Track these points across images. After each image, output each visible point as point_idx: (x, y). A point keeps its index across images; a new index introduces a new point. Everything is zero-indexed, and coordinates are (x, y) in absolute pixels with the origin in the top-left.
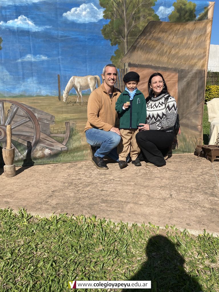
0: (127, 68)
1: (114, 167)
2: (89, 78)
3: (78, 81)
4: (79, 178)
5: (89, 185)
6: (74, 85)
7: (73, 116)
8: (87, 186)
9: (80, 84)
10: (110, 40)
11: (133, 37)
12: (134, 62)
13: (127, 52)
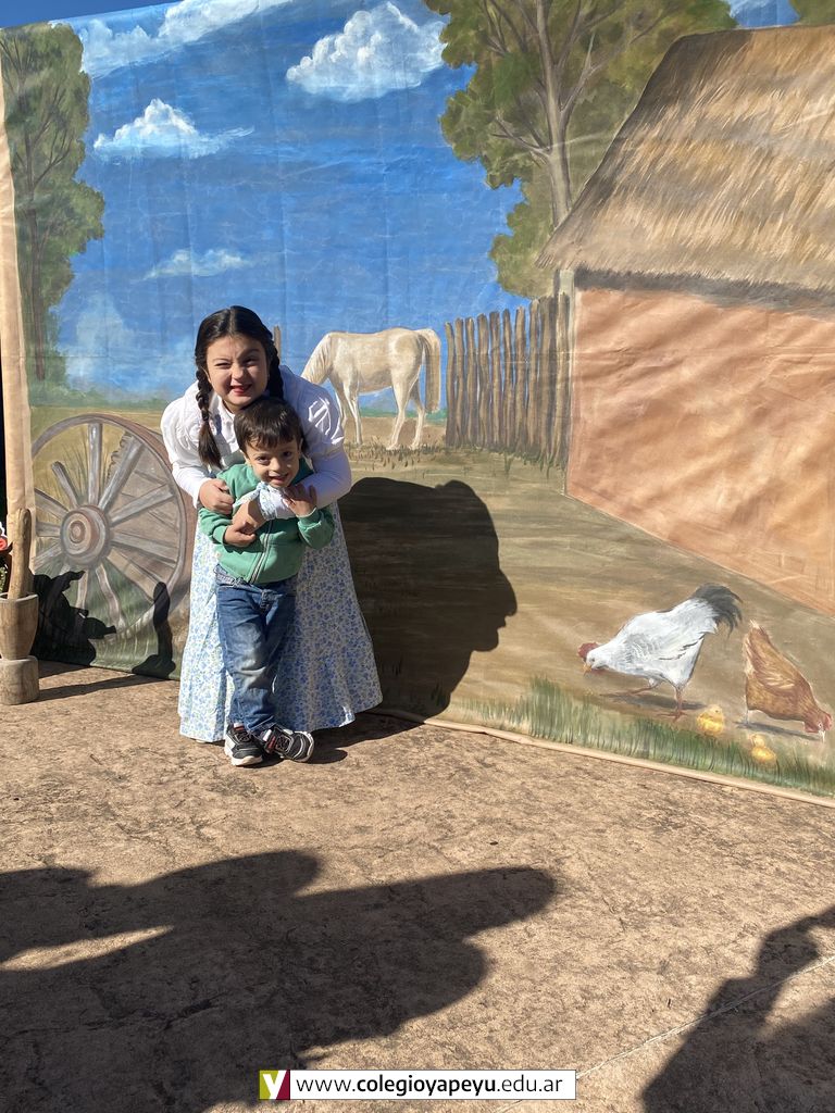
0: (568, 292)
2: (397, 336)
3: (346, 352)
6: (331, 369)
10: (482, 162)
11: (590, 137)
12: (602, 262)
13: (567, 215)
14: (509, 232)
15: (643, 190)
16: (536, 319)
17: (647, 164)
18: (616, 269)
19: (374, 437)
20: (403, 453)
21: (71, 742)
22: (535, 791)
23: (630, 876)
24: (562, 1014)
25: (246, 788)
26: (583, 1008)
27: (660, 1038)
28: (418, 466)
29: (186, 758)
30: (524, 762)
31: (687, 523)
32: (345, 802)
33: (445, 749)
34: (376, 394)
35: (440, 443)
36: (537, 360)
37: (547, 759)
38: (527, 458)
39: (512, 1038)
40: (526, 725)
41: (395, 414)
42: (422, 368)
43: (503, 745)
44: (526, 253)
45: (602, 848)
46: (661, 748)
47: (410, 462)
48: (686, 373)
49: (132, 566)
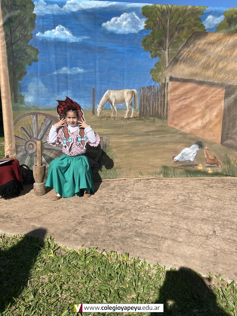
0: (168, 82)
1: (149, 190)
2: (126, 91)
3: (113, 95)
4: (112, 201)
5: (122, 212)
6: (109, 99)
7: (107, 131)
8: (120, 212)
9: (115, 98)
10: (150, 52)
11: (174, 49)
12: (176, 76)
13: (168, 65)
14: (155, 68)
15: (185, 61)
16: (161, 87)
17: (186, 56)
18: (178, 77)
19: (121, 115)
20: (129, 118)
23: (222, 195)
28: (132, 121)
31: (193, 129)
34: (121, 105)
35: (138, 116)
36: (161, 96)
38: (158, 118)
40: (162, 176)
41: (126, 109)
42: (133, 98)
44: (159, 73)
46: (190, 175)
47: (130, 120)
48: (192, 99)
49: (52, 154)
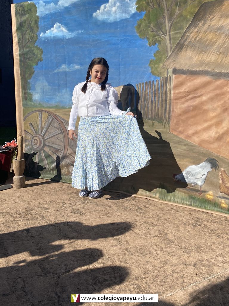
0: (171, 75)
10: (147, 39)
11: (178, 31)
12: (181, 67)
13: (170, 54)
14: (154, 58)
15: (192, 46)
16: (162, 83)
17: (193, 39)
18: (184, 69)
21: (34, 199)
22: (160, 214)
23: (186, 239)
24: (166, 277)
25: (81, 212)
26: (172, 275)
27: (194, 284)
29: (65, 204)
30: (156, 206)
32: (107, 216)
33: (135, 202)
36: (162, 94)
37: (163, 206)
38: (158, 122)
39: (152, 283)
40: (157, 196)
42: (130, 96)
43: (151, 202)
45: (178, 231)
46: (195, 203)
48: (204, 98)
49: (50, 151)
